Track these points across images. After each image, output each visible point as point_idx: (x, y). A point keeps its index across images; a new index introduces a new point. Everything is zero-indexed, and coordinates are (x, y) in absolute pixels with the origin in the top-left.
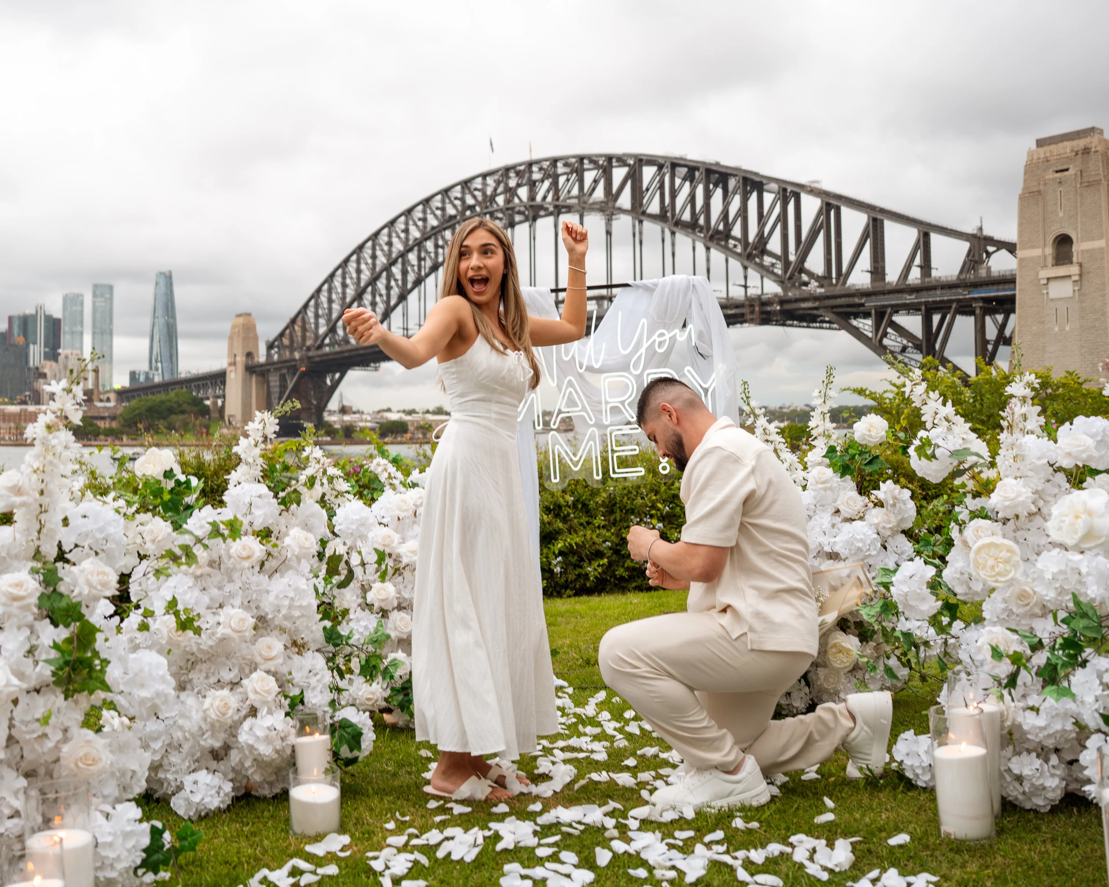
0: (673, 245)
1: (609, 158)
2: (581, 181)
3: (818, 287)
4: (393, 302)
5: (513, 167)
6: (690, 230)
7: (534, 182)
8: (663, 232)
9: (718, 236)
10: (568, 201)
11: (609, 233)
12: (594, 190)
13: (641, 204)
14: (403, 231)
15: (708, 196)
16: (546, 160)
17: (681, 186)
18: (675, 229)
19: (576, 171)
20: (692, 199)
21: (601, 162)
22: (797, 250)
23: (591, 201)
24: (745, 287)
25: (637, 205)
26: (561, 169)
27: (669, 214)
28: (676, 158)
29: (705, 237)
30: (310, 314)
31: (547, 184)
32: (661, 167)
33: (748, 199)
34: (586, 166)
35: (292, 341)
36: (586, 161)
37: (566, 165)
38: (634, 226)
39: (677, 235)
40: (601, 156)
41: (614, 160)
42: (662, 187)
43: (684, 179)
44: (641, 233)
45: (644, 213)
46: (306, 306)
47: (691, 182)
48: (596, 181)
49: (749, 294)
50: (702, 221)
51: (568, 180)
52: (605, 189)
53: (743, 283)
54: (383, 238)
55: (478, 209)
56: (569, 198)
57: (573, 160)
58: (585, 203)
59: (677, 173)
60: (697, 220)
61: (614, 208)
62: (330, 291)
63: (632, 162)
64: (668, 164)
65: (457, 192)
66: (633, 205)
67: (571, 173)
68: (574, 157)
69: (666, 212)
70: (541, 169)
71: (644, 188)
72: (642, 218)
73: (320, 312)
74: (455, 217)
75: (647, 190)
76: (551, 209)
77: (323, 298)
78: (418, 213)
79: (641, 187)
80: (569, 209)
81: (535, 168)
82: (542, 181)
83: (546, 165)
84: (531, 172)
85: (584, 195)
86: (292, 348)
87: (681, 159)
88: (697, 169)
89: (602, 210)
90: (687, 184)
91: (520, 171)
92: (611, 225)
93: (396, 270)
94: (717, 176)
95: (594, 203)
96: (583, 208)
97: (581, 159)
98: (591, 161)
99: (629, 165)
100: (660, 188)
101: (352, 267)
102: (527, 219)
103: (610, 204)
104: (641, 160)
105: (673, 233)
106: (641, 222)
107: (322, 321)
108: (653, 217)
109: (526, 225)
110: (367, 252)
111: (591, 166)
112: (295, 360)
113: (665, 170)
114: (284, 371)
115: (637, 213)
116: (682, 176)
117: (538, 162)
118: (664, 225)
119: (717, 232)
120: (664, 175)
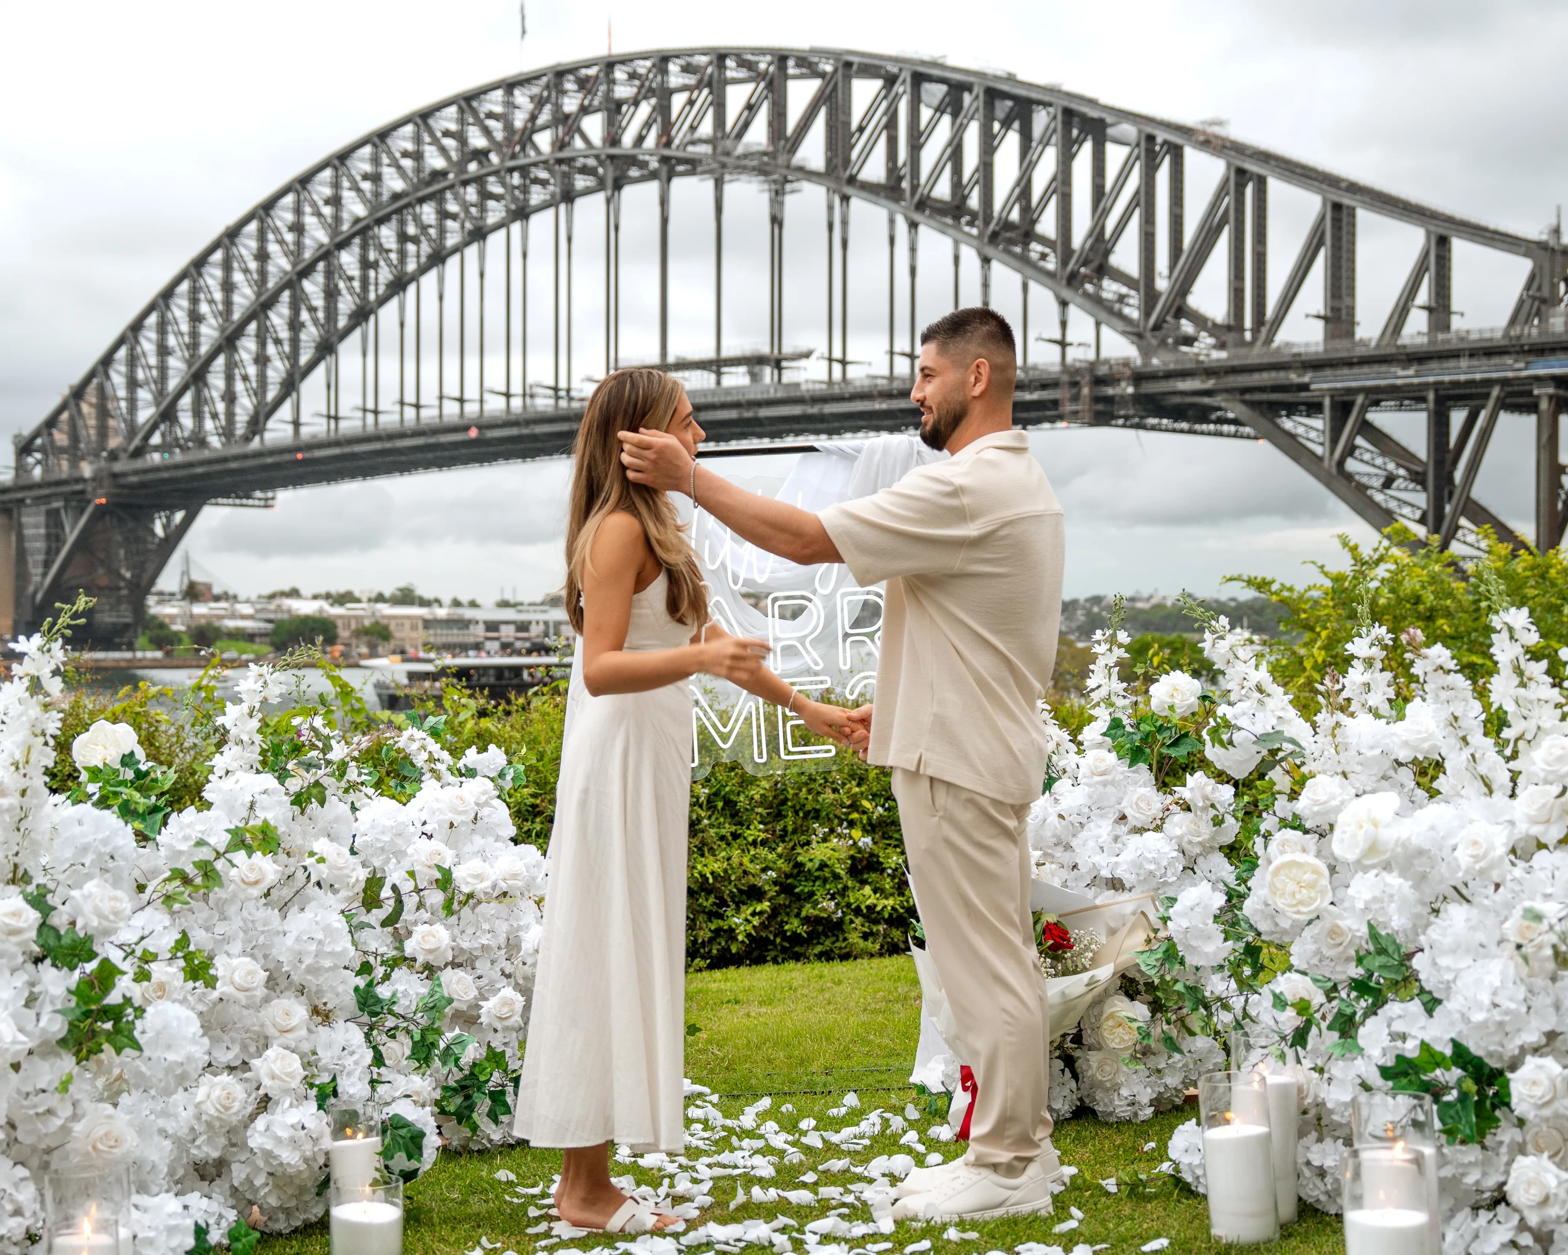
0: (913, 249)
1: (781, 58)
2: (720, 106)
3: (1215, 347)
4: (304, 359)
5: (571, 70)
6: (949, 221)
7: (619, 104)
8: (892, 221)
9: (1008, 235)
10: (690, 149)
11: (776, 221)
12: (746, 125)
13: (847, 161)
14: (327, 202)
15: (988, 147)
16: (644, 56)
17: (933, 124)
18: (917, 217)
19: (709, 85)
20: (955, 152)
21: (762, 66)
22: (1172, 268)
23: (740, 150)
24: (1063, 344)
25: (839, 161)
26: (675, 77)
27: (905, 185)
28: (923, 63)
29: (980, 236)
30: (118, 378)
31: (645, 109)
32: (890, 81)
33: (1073, 156)
34: (729, 74)
35: (75, 437)
36: (730, 63)
37: (687, 69)
38: (830, 208)
39: (923, 229)
40: (762, 51)
41: (791, 63)
42: (891, 125)
43: (940, 110)
44: (845, 223)
45: (852, 180)
46: (107, 361)
47: (955, 115)
48: (751, 108)
49: (1069, 359)
50: (974, 201)
51: (691, 103)
52: (770, 124)
53: (1057, 336)
54: (283, 216)
55: (494, 158)
56: (693, 143)
57: (704, 60)
58: (728, 154)
59: (924, 96)
60: (965, 198)
61: (788, 167)
62: (162, 328)
63: (829, 68)
64: (906, 75)
65: (448, 119)
66: (829, 161)
67: (699, 86)
68: (704, 52)
69: (900, 179)
70: (633, 76)
71: (854, 125)
72: (849, 190)
73: (140, 375)
74: (443, 174)
75: (861, 129)
76: (654, 164)
77: (148, 344)
78: (361, 163)
79: (848, 124)
80: (693, 166)
81: (620, 74)
82: (636, 103)
83: (643, 66)
84: (612, 82)
85: (725, 136)
86: (74, 452)
87: (934, 64)
88: (968, 87)
89: (762, 171)
90: (946, 119)
91: (588, 78)
92: (781, 204)
93: (313, 288)
94: (1009, 103)
95: (745, 156)
96: (724, 166)
97: (721, 57)
98: (742, 63)
99: (822, 75)
100: (886, 127)
101: (213, 276)
102: (601, 186)
103: (781, 159)
104: (848, 65)
105: (913, 225)
106: (845, 199)
107: (144, 395)
108: (871, 189)
109: (600, 198)
110: (247, 245)
111: (742, 74)
112: (81, 480)
113: (899, 88)
114: (57, 504)
115: (838, 179)
116: (936, 102)
117: (625, 60)
118: (893, 206)
119: (1007, 226)
120: (897, 97)
